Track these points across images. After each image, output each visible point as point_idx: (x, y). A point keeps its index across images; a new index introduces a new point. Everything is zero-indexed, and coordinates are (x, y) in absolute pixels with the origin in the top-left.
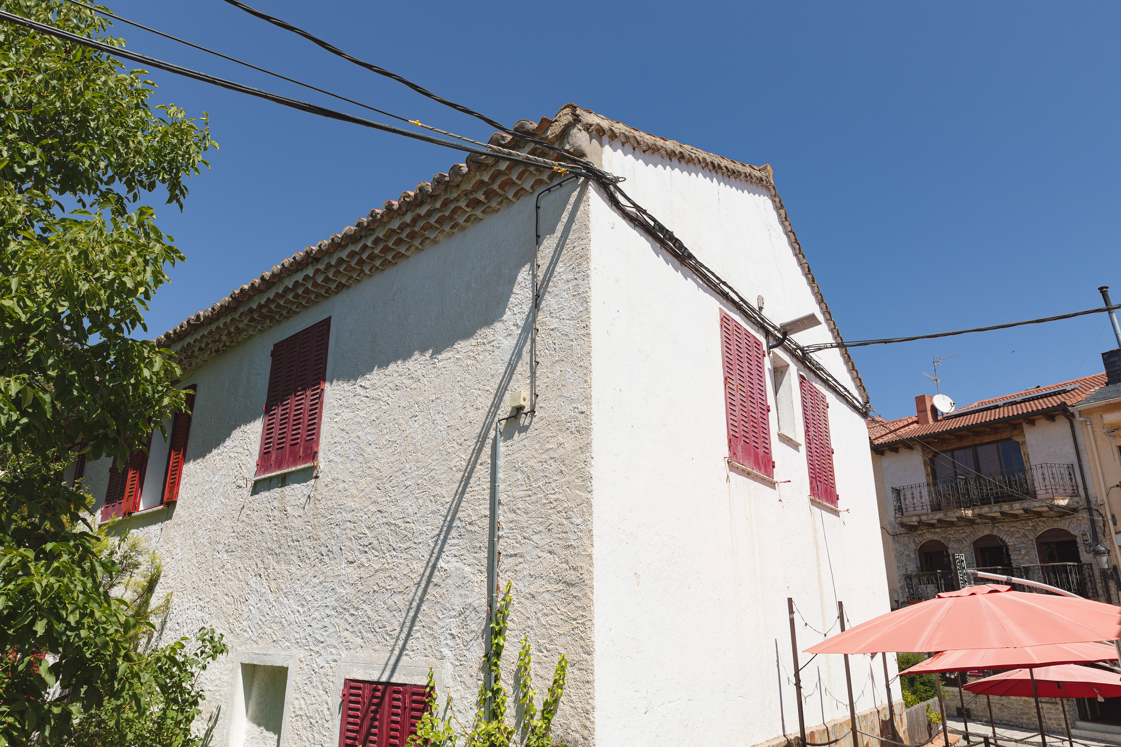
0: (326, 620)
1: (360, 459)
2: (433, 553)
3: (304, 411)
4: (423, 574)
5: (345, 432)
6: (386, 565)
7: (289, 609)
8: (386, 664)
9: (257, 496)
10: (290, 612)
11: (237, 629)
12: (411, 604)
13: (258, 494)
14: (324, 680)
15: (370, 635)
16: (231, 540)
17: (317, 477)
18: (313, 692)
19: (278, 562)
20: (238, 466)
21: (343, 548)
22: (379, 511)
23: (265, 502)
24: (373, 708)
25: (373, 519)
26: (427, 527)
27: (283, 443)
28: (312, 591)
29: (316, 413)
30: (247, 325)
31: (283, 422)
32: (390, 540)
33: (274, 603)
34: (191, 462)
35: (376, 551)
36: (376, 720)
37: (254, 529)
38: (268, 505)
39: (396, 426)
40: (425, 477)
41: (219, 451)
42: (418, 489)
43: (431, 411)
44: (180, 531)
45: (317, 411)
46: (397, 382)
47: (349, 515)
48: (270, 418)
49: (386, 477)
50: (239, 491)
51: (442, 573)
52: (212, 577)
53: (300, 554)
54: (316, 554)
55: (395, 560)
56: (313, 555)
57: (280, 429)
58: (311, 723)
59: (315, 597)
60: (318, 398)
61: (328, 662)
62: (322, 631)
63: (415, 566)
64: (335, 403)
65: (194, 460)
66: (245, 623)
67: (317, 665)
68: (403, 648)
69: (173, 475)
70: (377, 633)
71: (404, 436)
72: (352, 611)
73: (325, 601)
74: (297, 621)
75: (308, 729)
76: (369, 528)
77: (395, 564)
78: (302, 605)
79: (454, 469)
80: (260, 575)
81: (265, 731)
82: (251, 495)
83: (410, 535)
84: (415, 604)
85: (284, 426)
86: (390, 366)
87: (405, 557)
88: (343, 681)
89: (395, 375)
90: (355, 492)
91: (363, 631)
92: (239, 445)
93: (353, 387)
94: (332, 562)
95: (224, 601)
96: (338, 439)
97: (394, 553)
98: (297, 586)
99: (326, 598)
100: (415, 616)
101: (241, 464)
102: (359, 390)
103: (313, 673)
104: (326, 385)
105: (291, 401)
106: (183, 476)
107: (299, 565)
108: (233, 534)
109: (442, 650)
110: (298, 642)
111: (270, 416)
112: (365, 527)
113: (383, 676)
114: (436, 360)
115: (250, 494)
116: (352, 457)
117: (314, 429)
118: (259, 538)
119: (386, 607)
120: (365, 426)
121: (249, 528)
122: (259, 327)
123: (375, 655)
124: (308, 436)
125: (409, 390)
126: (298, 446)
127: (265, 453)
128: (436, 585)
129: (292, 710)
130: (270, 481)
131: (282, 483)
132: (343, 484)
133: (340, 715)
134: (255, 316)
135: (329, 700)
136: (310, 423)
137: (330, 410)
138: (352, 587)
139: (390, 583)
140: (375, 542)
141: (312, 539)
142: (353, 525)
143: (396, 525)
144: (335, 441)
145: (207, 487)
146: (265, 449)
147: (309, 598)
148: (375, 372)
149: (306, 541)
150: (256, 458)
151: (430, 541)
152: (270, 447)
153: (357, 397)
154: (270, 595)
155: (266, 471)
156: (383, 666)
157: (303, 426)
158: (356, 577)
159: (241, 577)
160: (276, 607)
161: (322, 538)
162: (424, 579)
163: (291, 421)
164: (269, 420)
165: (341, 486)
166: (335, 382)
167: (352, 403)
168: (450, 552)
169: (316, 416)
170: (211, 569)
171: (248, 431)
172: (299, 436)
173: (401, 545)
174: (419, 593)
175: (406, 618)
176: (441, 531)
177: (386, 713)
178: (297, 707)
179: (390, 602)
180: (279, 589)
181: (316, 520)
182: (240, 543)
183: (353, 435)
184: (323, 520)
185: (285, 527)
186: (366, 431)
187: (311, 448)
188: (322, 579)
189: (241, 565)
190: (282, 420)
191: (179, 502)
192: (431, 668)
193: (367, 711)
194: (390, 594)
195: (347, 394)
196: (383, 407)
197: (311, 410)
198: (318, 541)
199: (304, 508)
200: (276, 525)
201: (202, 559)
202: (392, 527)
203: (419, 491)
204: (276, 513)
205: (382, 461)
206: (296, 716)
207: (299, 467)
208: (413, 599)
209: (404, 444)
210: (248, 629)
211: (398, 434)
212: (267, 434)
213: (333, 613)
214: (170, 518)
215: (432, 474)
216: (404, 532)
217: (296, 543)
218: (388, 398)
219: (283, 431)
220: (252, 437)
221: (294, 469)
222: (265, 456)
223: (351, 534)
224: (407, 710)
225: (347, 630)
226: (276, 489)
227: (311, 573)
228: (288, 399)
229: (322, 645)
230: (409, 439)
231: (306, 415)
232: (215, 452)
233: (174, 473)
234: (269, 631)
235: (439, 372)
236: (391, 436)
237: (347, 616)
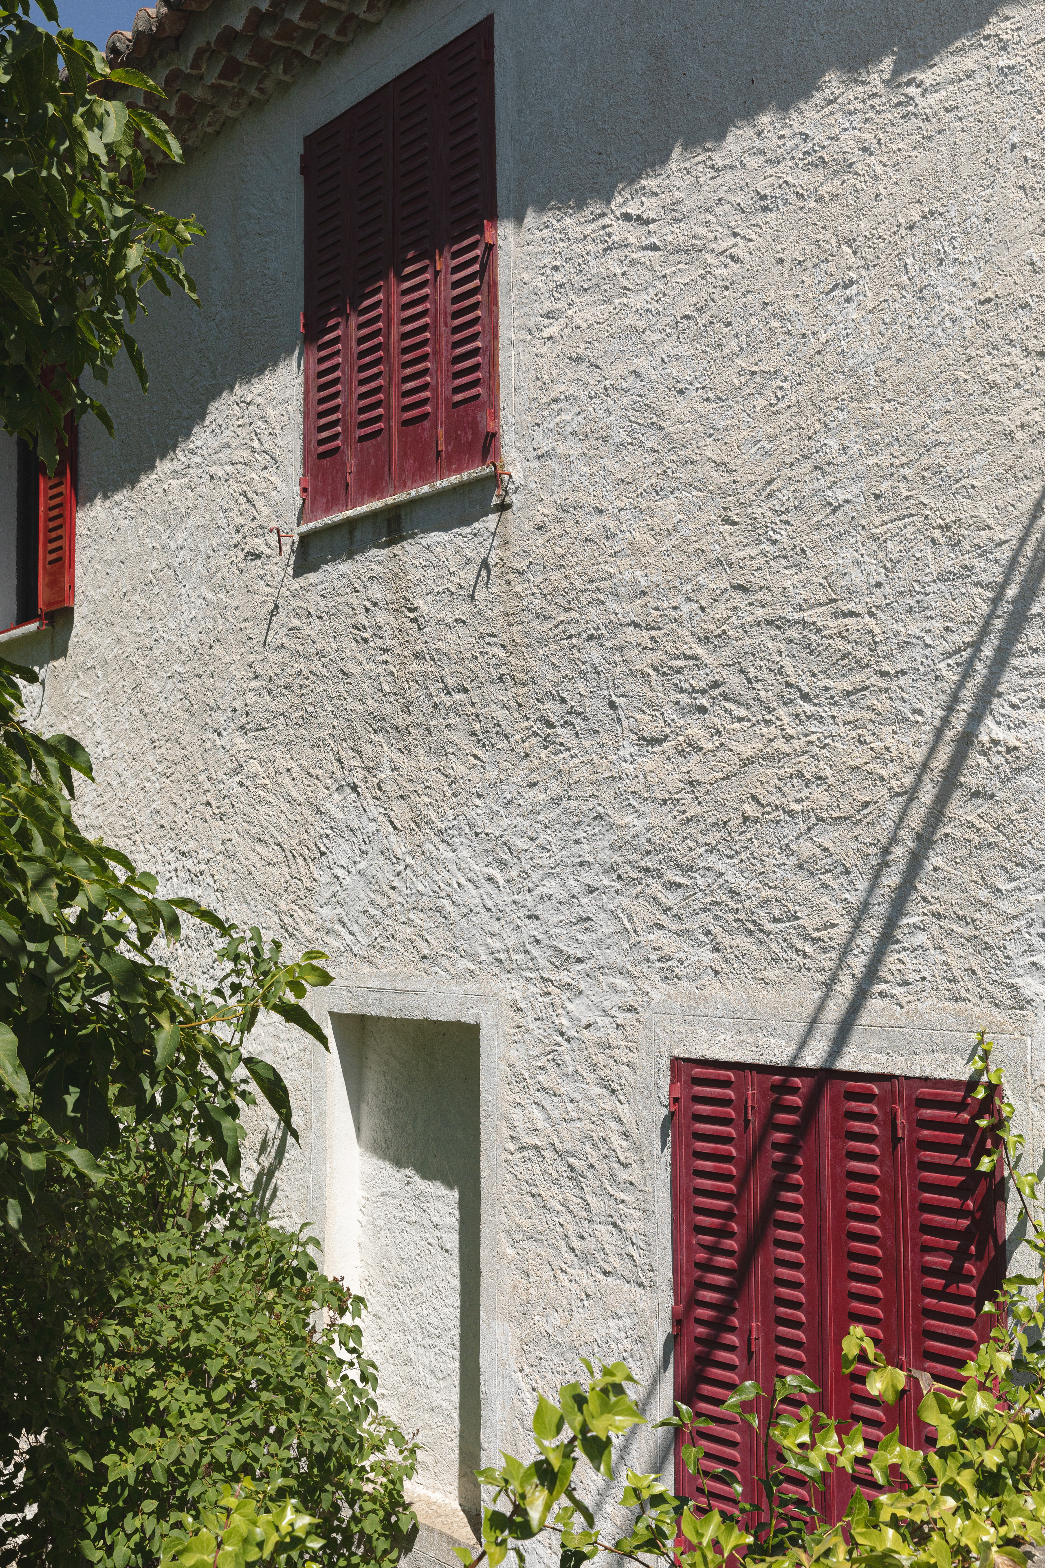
0: (584, 900)
1: (652, 440)
2: (955, 698)
3: (435, 319)
4: (925, 766)
5: (584, 367)
6: (779, 744)
7: (459, 875)
8: (814, 1021)
9: (313, 577)
10: (462, 881)
11: (303, 928)
12: (886, 851)
13: (315, 569)
14: (600, 1059)
15: (743, 941)
16: (251, 699)
17: (503, 507)
18: (567, 1088)
19: (406, 750)
20: (242, 500)
21: (619, 701)
22: (739, 587)
23: (343, 591)
24: (780, 1136)
25: (720, 612)
26: (926, 625)
27: (378, 418)
28: (527, 823)
29: (477, 319)
30: (215, 89)
31: (368, 359)
32: (790, 670)
33: (409, 860)
34: (98, 501)
35: (740, 703)
36: (796, 1168)
37: (317, 666)
38: (353, 599)
39: (775, 324)
40: (905, 471)
41: (176, 465)
42: (880, 509)
43: (909, 261)
44: (97, 684)
45: (479, 313)
46: (762, 185)
47: (628, 608)
48: (323, 353)
49: (752, 483)
50: (255, 568)
51: (998, 760)
52: (210, 797)
53: (476, 726)
54: (527, 724)
55: (812, 725)
56: (518, 729)
57: (362, 382)
58: (572, 1168)
59: (541, 841)
60: (480, 274)
61: (605, 1013)
62: (576, 931)
63: (890, 741)
64: (538, 282)
65: (106, 497)
66: (325, 912)
67: (571, 1019)
68: (871, 974)
69: (51, 541)
70: (768, 934)
71: (806, 351)
72: (673, 876)
73: (575, 850)
74: (489, 903)
75: (564, 1182)
76: (705, 640)
77: (813, 738)
78: (500, 861)
79: (1019, 435)
80: (354, 788)
81: (417, 1179)
82: (296, 575)
83: (861, 652)
84: (899, 852)
85: (375, 370)
86: (730, 138)
87: (849, 718)
88: (665, 1063)
89: (752, 162)
90: (643, 538)
91: (716, 930)
92: (235, 443)
93: (599, 223)
94: (586, 743)
95: (256, 858)
96: (563, 388)
97: (808, 707)
98: (478, 812)
99: (577, 842)
100: (907, 886)
101: (250, 494)
102: (620, 231)
103: (560, 1039)
104: (501, 231)
105: (388, 296)
106: (80, 542)
107: (476, 757)
108: (255, 684)
109: (1019, 982)
110: (500, 961)
111: (321, 348)
112: (690, 639)
113: (806, 1051)
114: (912, 90)
115: (290, 571)
116: (621, 436)
117: (476, 367)
118: (336, 688)
119: (791, 862)
120: (655, 337)
121: (302, 665)
122: (253, 92)
123: (767, 996)
124: (457, 390)
125: (812, 204)
126: (426, 423)
127: (321, 456)
128: (976, 794)
129: (508, 1132)
130: (351, 532)
131: (389, 534)
132: (599, 520)
133: (667, 1152)
134: (242, 54)
135: (625, 1112)
136: (459, 351)
137: (525, 305)
138: (664, 809)
139: (802, 795)
140: (734, 681)
141: (509, 683)
142: (647, 634)
143: (804, 624)
144: (555, 394)
145: (155, 565)
146: (321, 442)
147: (521, 843)
148: (673, 166)
149: (491, 688)
150: (295, 470)
151: (942, 665)
152: (335, 437)
153: (614, 254)
154: (393, 838)
155: (332, 503)
156: (800, 1028)
157: (438, 363)
158: (674, 781)
159: (295, 794)
160: (418, 869)
161: (543, 676)
162: (926, 778)
163: (395, 353)
164: (321, 361)
165: (592, 525)
166: (530, 219)
167: (599, 275)
168: (1023, 695)
169: (478, 328)
170: (203, 778)
171: (259, 400)
172: (427, 394)
173: (830, 683)
174: (916, 818)
175: (870, 892)
176: (984, 631)
177: (827, 1153)
178: (521, 1126)
179: (805, 848)
180: (419, 821)
181: (515, 628)
182: (282, 704)
183: (620, 369)
184: (537, 627)
185: (416, 655)
186: (660, 352)
187: (474, 425)
188: (556, 789)
189: (291, 764)
190: (362, 354)
191: (81, 612)
192: (982, 1034)
193: (759, 1147)
194: (802, 827)
195: (578, 248)
196: (717, 272)
197: (456, 315)
198: (530, 686)
199: (472, 597)
200: (385, 651)
201: (174, 753)
202: (792, 633)
203: (886, 517)
204: (381, 617)
205: (733, 438)
206: (522, 1149)
207: (441, 484)
208: (894, 839)
209: (810, 377)
210: (338, 927)
211: (783, 350)
212: (321, 401)
213: (606, 882)
214: (63, 652)
215: (935, 457)
216: (838, 643)
217: (457, 697)
218: (731, 241)
219: (373, 385)
220: (271, 414)
221: (426, 489)
222: (326, 462)
223: (643, 661)
224: (903, 1148)
225: (661, 927)
226: (374, 551)
227: (521, 773)
228: (377, 291)
229: (579, 967)
230: (830, 358)
231: (443, 331)
232: (163, 467)
233: (54, 535)
234: (405, 932)
235: (930, 129)
236: (756, 357)
237: (656, 888)
